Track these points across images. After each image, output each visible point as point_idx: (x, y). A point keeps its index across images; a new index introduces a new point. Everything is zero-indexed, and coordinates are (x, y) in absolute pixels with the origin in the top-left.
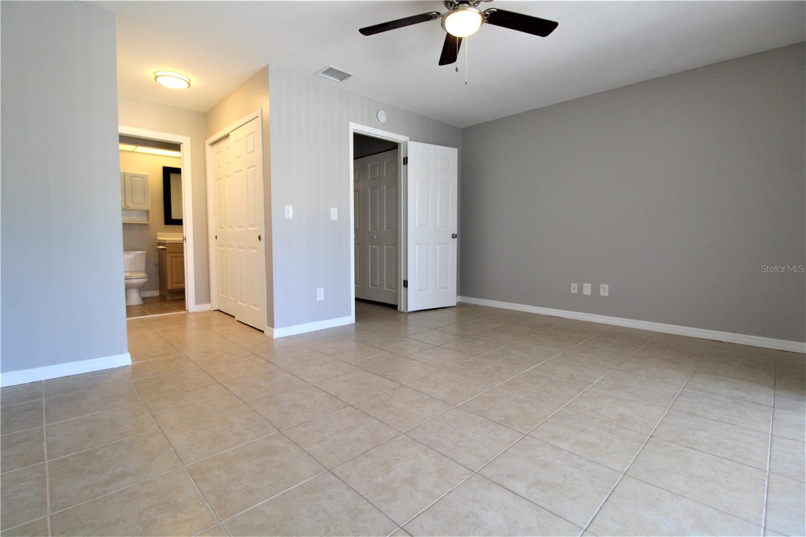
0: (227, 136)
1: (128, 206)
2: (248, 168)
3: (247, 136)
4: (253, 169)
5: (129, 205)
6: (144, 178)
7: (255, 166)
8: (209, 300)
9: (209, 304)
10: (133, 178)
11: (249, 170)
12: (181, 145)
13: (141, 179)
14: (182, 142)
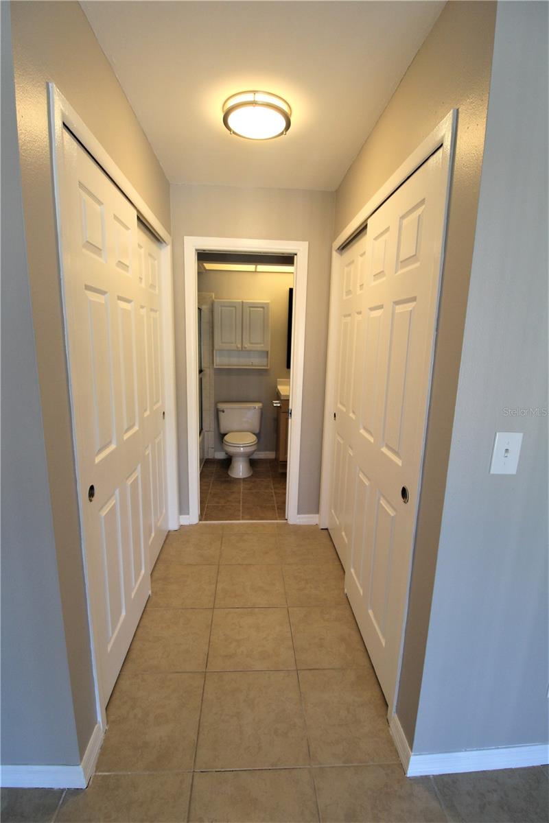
0: (363, 229)
1: (245, 348)
2: (397, 303)
3: (403, 217)
4: (409, 307)
5: (246, 346)
6: (264, 307)
7: (414, 299)
8: (316, 509)
9: (317, 515)
10: (252, 309)
11: (400, 309)
12: (295, 256)
13: (261, 309)
14: (294, 252)
